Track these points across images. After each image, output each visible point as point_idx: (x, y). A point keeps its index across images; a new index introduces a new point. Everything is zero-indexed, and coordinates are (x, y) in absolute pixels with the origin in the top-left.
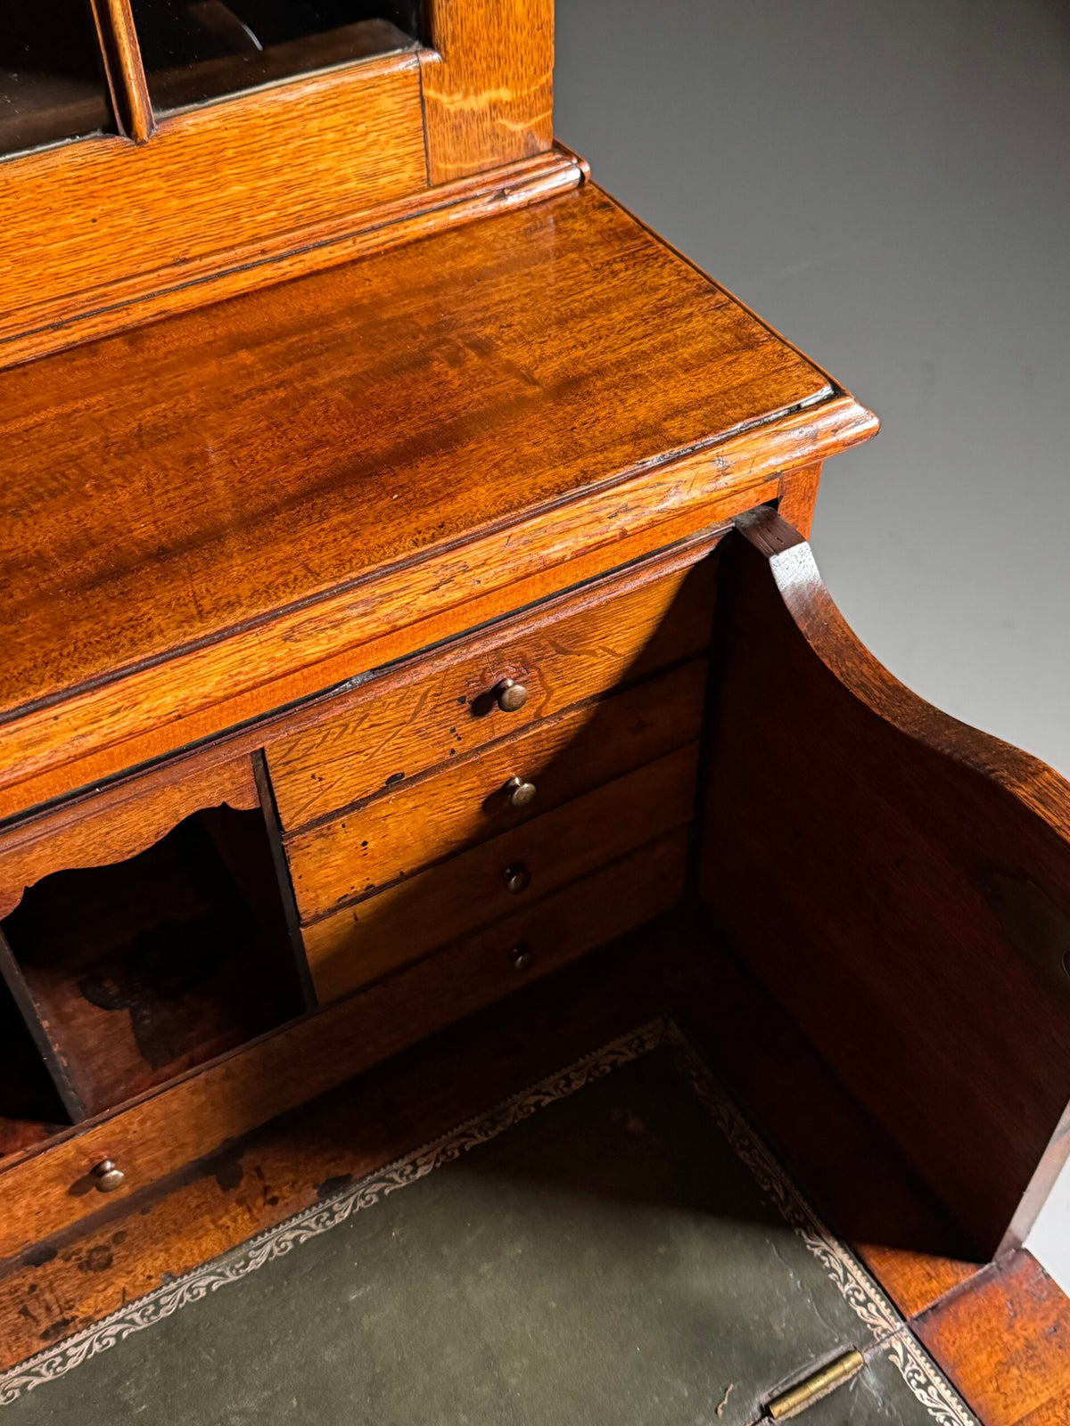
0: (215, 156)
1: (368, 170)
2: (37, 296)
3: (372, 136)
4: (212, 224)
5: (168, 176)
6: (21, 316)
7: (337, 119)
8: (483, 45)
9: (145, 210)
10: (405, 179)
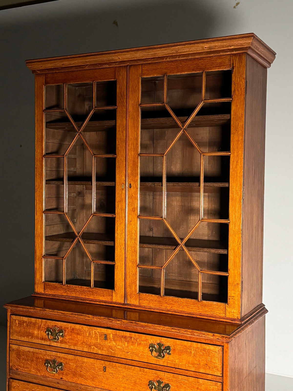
0: (205, 306)
1: (220, 313)
2: (188, 311)
3: (220, 310)
4: (204, 311)
5: (201, 305)
6: (186, 312)
7: (217, 306)
8: (233, 305)
9: (198, 308)
10: (223, 315)
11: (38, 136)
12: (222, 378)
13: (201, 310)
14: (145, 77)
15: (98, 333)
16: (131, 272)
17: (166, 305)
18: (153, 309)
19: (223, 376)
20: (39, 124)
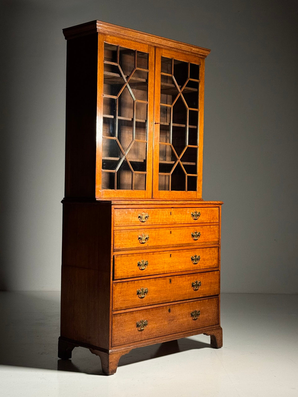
0: (189, 194)
1: (194, 196)
5: (187, 194)
7: (193, 193)
8: (199, 192)
10: (196, 198)
11: (99, 79)
12: (219, 223)
13: (187, 197)
14: (163, 56)
15: (167, 212)
16: (155, 178)
17: (172, 196)
18: (167, 199)
19: (219, 222)
20: (100, 71)
